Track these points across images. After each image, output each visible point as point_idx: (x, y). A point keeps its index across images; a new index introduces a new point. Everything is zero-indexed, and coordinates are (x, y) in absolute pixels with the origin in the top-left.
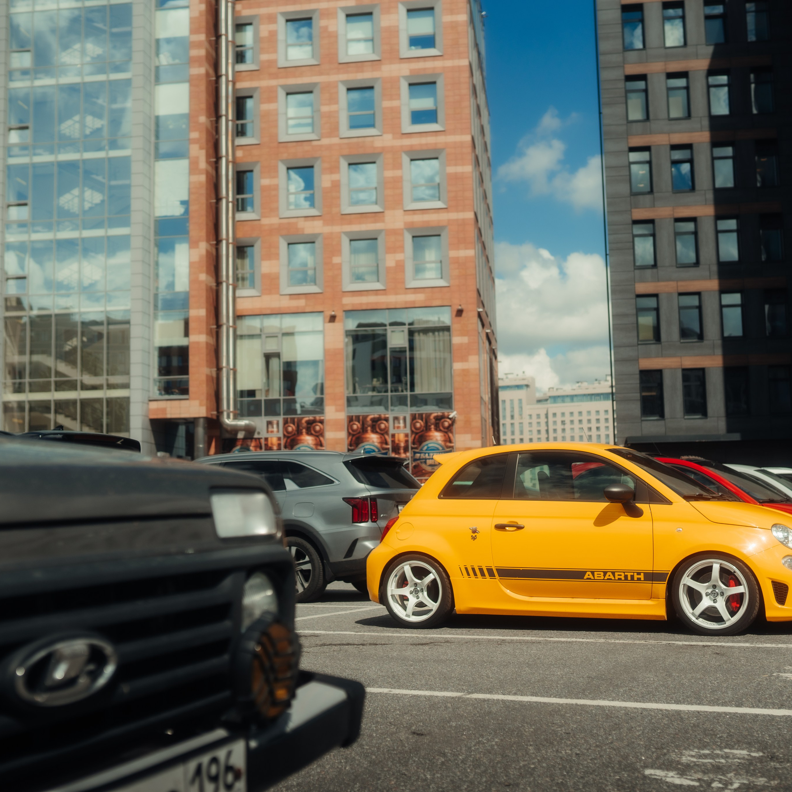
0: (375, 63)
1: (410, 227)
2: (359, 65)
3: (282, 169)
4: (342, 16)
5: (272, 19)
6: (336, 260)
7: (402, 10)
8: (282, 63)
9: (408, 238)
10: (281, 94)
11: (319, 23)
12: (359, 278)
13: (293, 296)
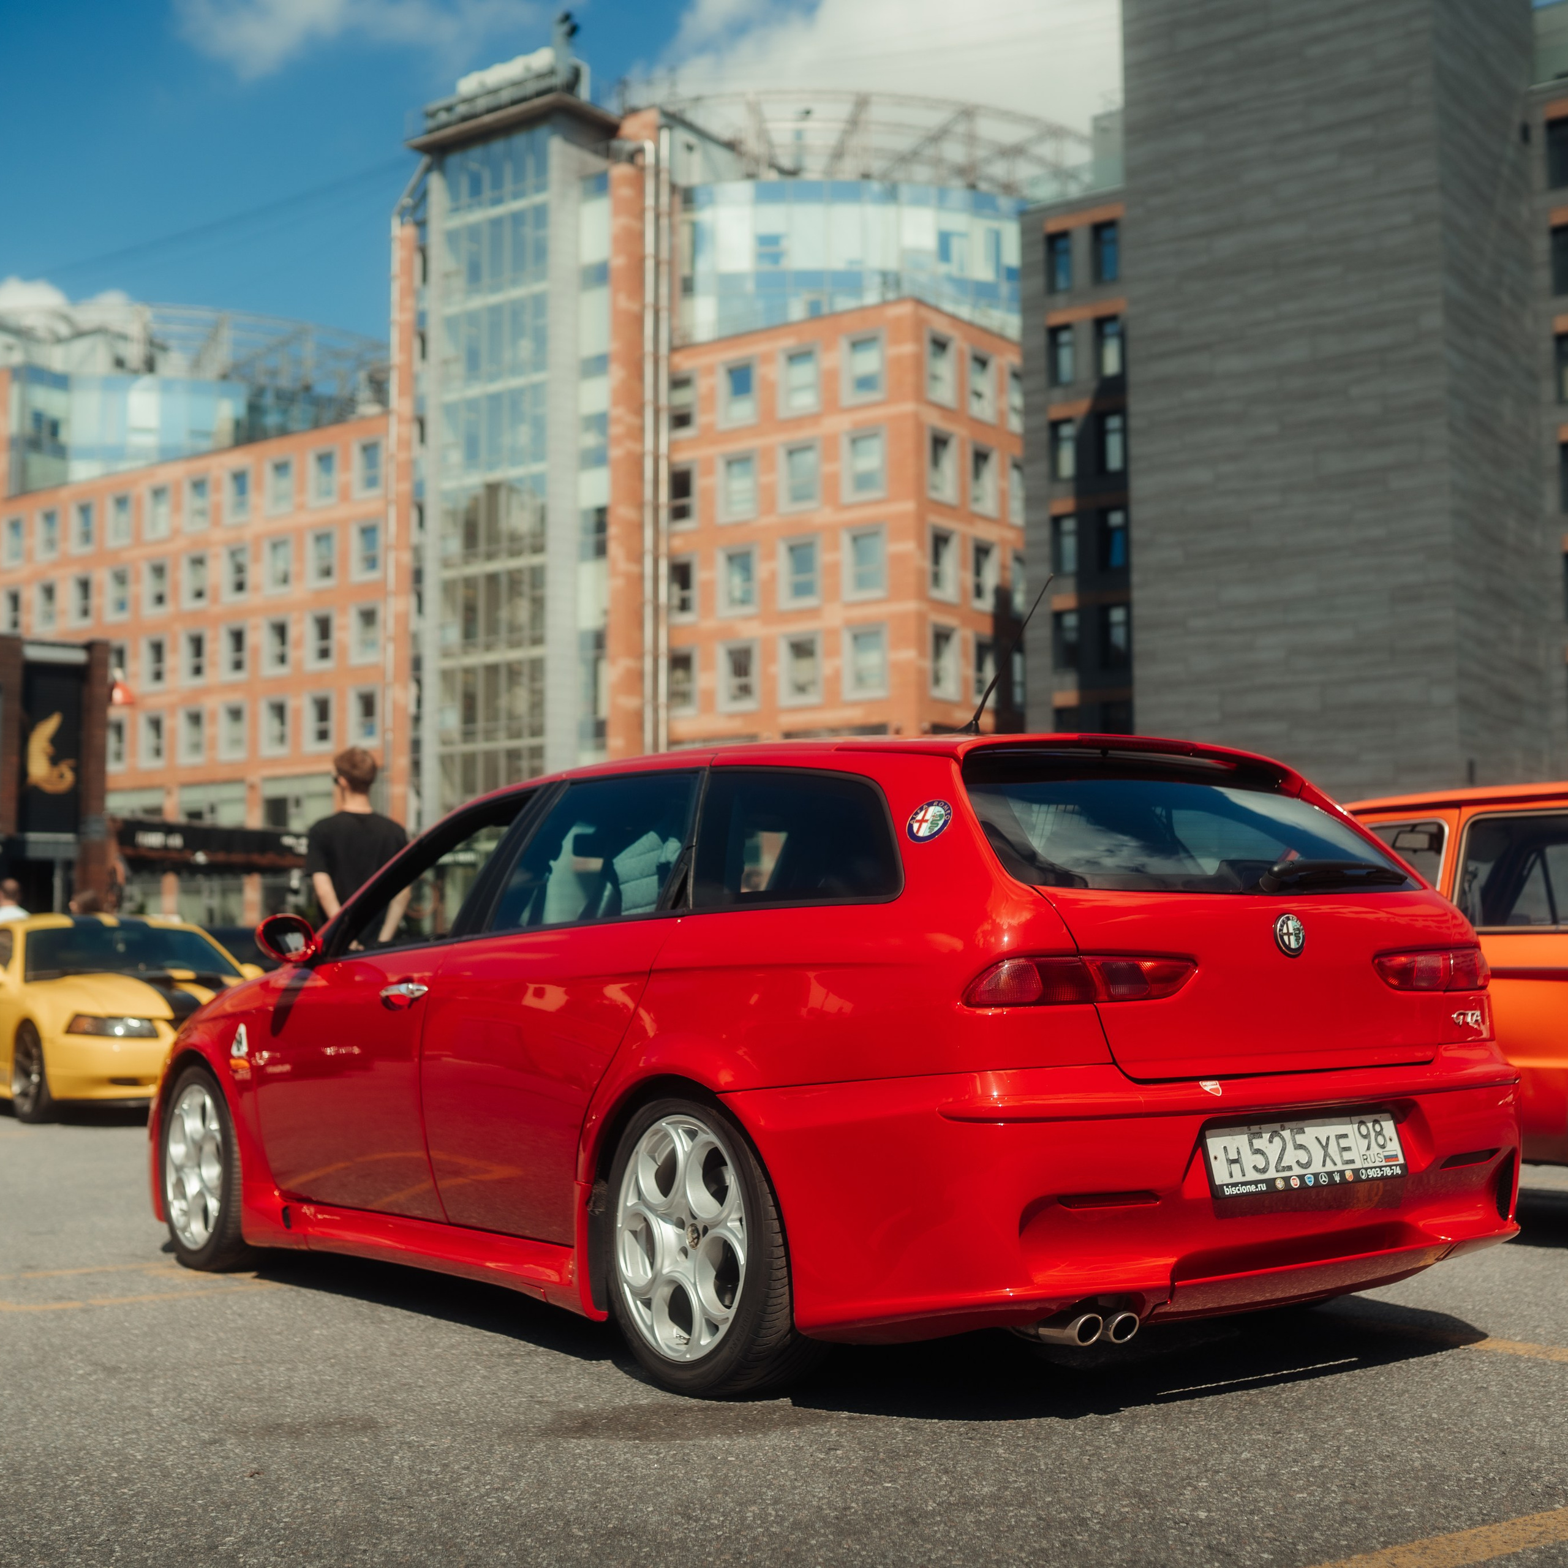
0: (813, 418)
1: (849, 624)
2: (799, 421)
3: (720, 559)
4: (781, 360)
5: (710, 370)
6: (774, 669)
7: (844, 344)
8: (722, 425)
9: (846, 640)
10: (720, 466)
11: (760, 372)
12: (801, 689)
13: (732, 716)
